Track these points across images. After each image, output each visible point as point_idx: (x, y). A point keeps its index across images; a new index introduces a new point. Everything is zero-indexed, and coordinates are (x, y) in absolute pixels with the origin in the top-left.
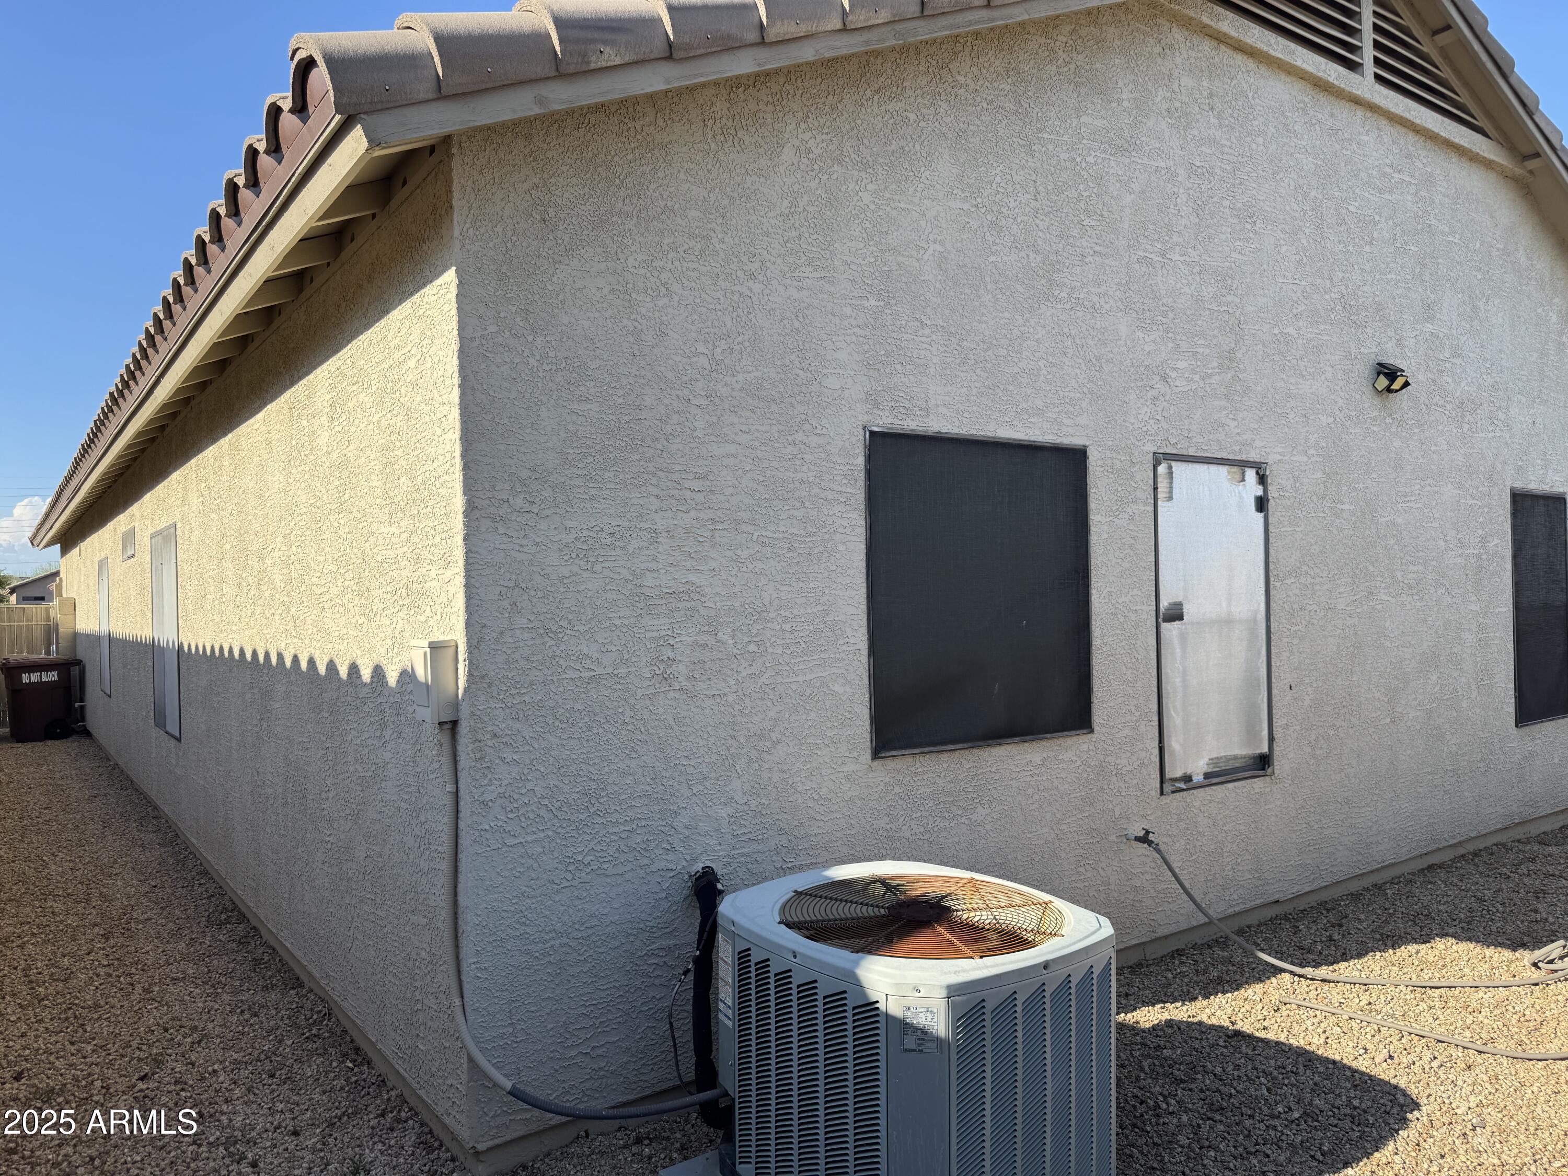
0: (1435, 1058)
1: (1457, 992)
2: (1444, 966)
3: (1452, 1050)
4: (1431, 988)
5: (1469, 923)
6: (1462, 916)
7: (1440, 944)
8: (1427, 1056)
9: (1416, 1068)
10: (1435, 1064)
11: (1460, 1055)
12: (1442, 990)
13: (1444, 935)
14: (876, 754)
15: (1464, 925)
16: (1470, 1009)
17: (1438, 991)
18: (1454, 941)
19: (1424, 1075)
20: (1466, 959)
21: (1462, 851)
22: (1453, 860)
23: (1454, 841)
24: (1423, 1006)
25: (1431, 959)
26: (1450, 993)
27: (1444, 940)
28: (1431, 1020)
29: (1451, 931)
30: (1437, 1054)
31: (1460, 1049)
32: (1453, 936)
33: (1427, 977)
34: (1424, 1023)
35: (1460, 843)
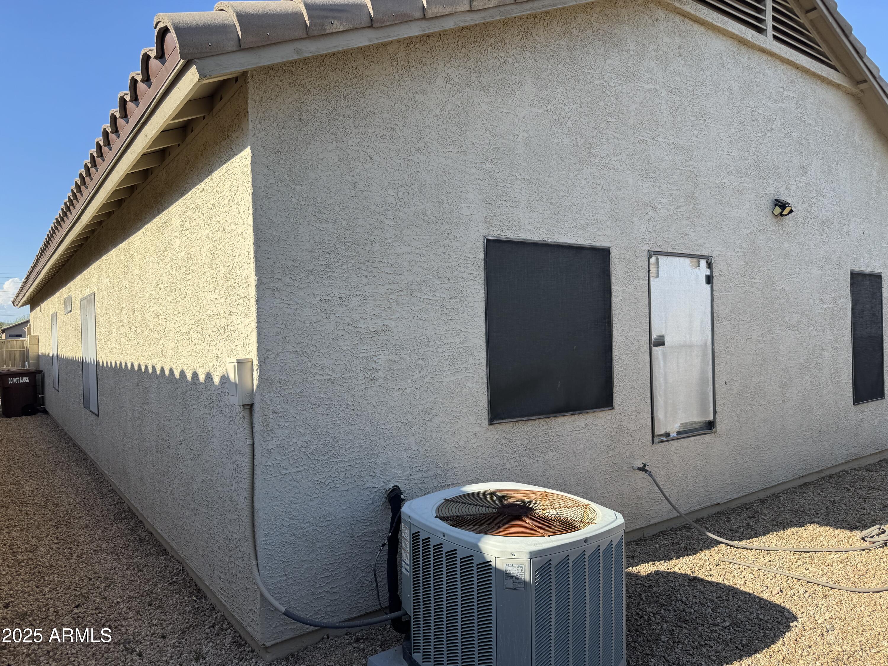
0: (806, 591)
1: (819, 554)
2: (812, 540)
3: (816, 587)
4: (804, 552)
5: (826, 515)
6: (822, 511)
7: (810, 527)
8: (802, 590)
9: (796, 598)
10: (806, 595)
11: (821, 590)
12: (811, 553)
13: (812, 522)
14: (491, 421)
15: (823, 517)
16: (826, 564)
17: (808, 554)
18: (818, 526)
19: (800, 601)
20: (824, 536)
21: (823, 475)
22: (818, 480)
23: (817, 470)
24: (800, 562)
25: (804, 535)
26: (815, 555)
27: (812, 525)
28: (804, 570)
29: (816, 520)
30: (807, 589)
31: (821, 586)
32: (817, 523)
33: (802, 546)
34: (800, 572)
35: (821, 471)
